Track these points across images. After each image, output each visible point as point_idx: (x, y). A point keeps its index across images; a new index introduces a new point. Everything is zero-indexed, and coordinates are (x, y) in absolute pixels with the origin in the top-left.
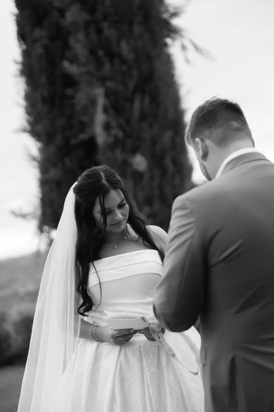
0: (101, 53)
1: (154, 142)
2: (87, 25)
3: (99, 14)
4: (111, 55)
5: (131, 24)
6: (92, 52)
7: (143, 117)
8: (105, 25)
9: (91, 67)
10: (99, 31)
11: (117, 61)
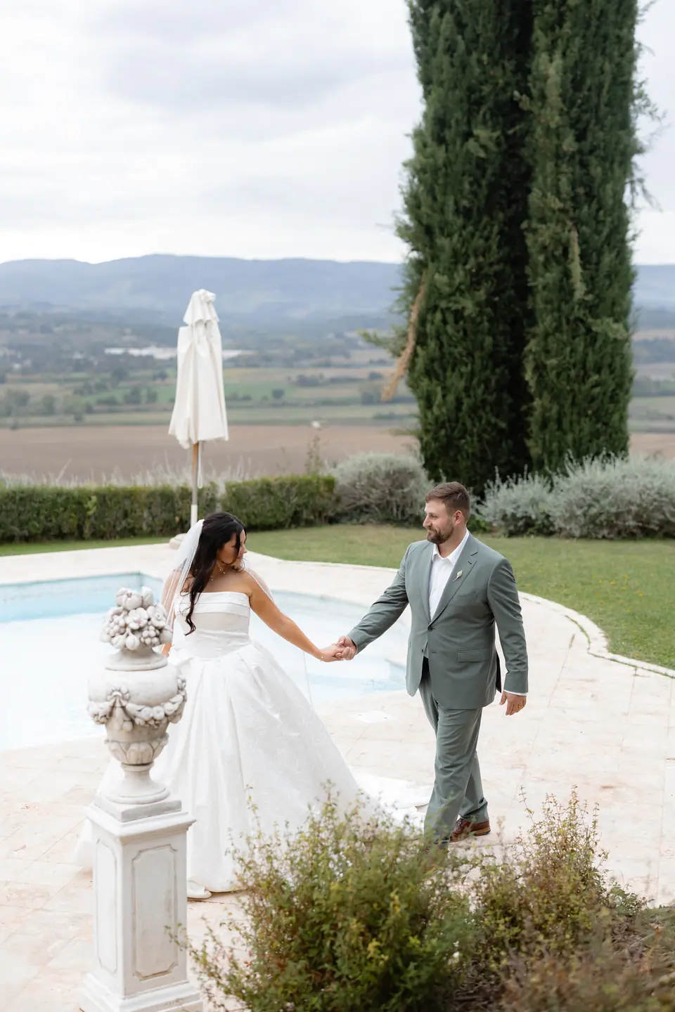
0: (581, 191)
1: (614, 304)
2: (572, 156)
3: (586, 145)
4: (590, 196)
5: (612, 163)
6: (573, 188)
7: (608, 276)
8: (593, 160)
9: (569, 204)
10: (584, 165)
11: (594, 206)
